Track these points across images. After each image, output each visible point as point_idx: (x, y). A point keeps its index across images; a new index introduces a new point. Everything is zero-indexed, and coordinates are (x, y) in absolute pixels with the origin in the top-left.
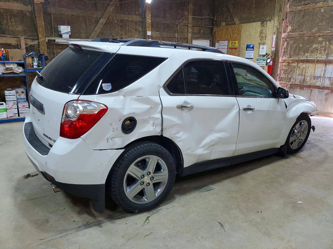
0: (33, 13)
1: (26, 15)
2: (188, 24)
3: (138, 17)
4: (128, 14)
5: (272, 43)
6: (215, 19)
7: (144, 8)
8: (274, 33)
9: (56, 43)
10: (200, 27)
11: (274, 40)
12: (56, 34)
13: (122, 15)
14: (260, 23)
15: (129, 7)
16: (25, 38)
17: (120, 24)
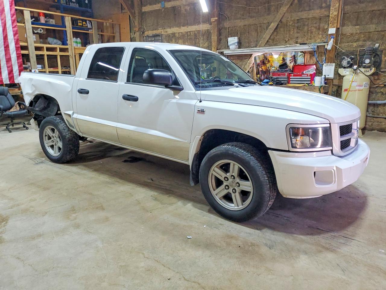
3: (323, 10)
4: (309, 10)
9: (225, 54)
13: (300, 14)
17: (296, 25)
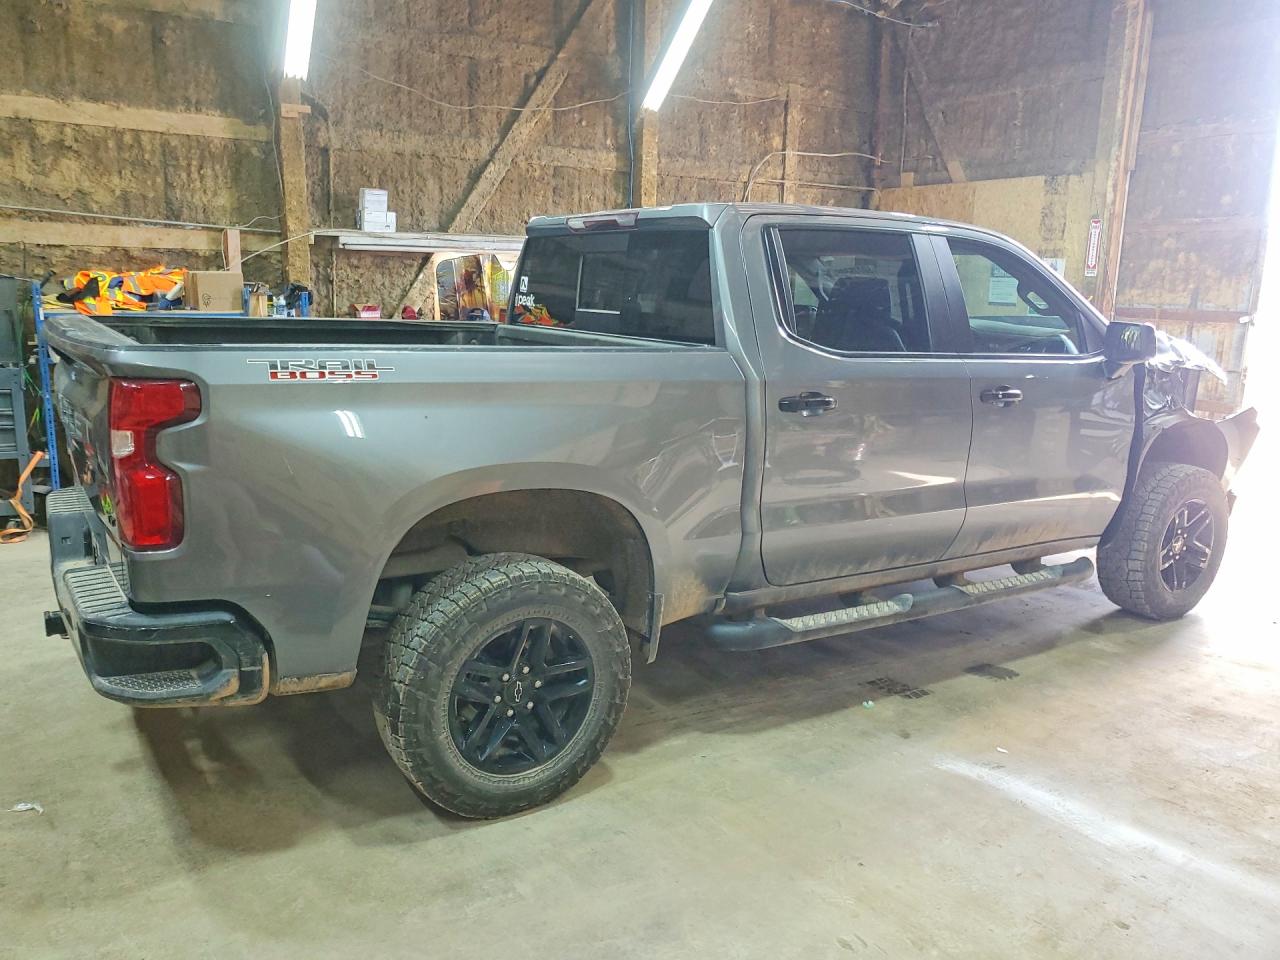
0: (272, 147)
1: (248, 154)
2: (783, 178)
3: (612, 155)
4: (582, 147)
5: (1087, 250)
6: (878, 161)
7: (634, 126)
8: (1093, 217)
9: (341, 246)
10: (824, 188)
11: (1094, 240)
12: (339, 216)
13: (560, 152)
14: (1041, 179)
15: (584, 123)
16: (242, 232)
17: (553, 182)
